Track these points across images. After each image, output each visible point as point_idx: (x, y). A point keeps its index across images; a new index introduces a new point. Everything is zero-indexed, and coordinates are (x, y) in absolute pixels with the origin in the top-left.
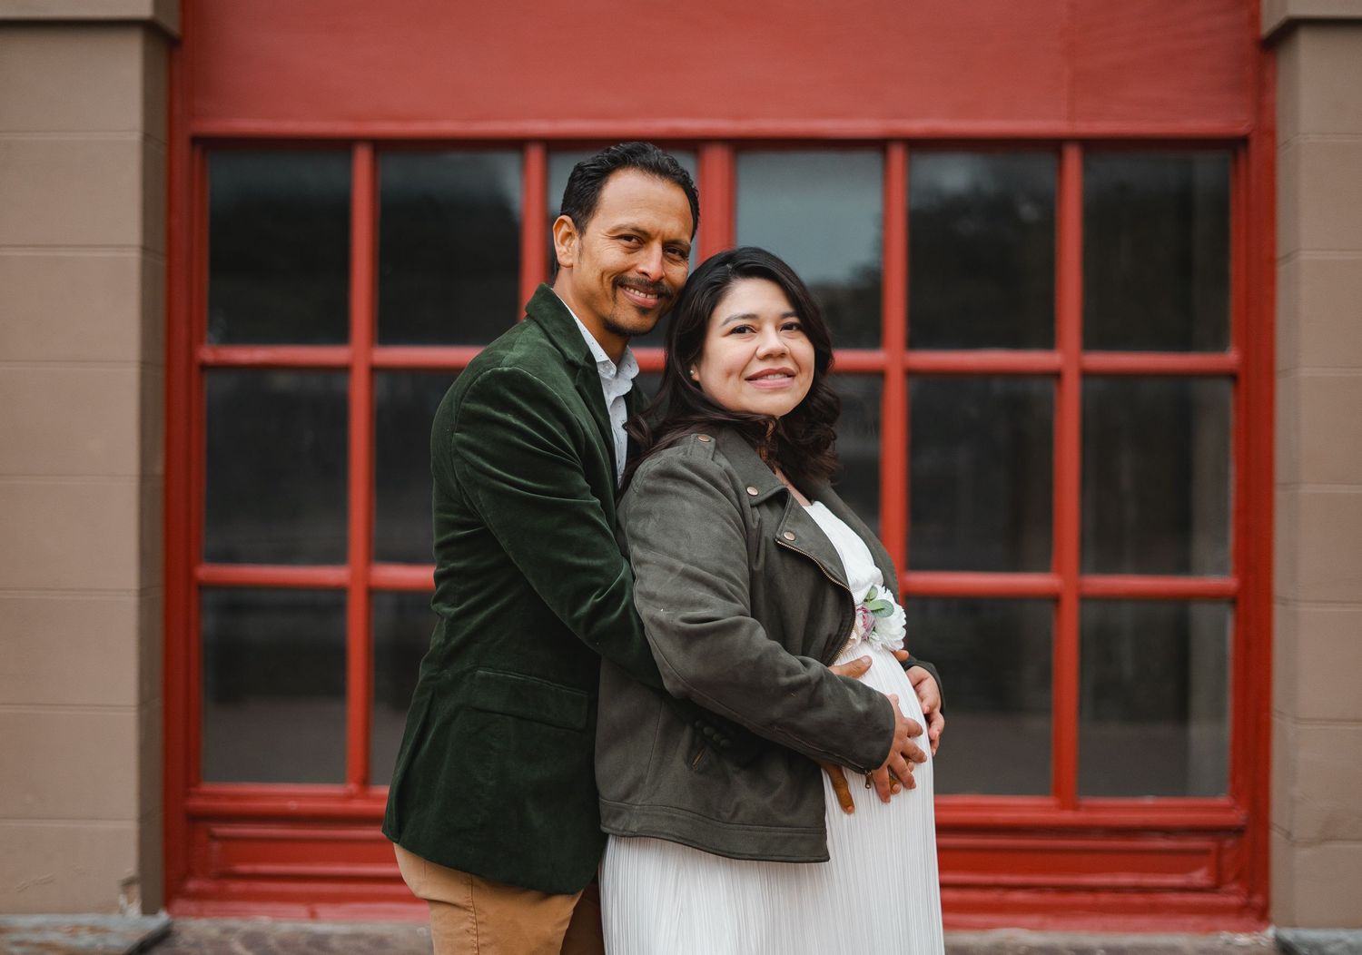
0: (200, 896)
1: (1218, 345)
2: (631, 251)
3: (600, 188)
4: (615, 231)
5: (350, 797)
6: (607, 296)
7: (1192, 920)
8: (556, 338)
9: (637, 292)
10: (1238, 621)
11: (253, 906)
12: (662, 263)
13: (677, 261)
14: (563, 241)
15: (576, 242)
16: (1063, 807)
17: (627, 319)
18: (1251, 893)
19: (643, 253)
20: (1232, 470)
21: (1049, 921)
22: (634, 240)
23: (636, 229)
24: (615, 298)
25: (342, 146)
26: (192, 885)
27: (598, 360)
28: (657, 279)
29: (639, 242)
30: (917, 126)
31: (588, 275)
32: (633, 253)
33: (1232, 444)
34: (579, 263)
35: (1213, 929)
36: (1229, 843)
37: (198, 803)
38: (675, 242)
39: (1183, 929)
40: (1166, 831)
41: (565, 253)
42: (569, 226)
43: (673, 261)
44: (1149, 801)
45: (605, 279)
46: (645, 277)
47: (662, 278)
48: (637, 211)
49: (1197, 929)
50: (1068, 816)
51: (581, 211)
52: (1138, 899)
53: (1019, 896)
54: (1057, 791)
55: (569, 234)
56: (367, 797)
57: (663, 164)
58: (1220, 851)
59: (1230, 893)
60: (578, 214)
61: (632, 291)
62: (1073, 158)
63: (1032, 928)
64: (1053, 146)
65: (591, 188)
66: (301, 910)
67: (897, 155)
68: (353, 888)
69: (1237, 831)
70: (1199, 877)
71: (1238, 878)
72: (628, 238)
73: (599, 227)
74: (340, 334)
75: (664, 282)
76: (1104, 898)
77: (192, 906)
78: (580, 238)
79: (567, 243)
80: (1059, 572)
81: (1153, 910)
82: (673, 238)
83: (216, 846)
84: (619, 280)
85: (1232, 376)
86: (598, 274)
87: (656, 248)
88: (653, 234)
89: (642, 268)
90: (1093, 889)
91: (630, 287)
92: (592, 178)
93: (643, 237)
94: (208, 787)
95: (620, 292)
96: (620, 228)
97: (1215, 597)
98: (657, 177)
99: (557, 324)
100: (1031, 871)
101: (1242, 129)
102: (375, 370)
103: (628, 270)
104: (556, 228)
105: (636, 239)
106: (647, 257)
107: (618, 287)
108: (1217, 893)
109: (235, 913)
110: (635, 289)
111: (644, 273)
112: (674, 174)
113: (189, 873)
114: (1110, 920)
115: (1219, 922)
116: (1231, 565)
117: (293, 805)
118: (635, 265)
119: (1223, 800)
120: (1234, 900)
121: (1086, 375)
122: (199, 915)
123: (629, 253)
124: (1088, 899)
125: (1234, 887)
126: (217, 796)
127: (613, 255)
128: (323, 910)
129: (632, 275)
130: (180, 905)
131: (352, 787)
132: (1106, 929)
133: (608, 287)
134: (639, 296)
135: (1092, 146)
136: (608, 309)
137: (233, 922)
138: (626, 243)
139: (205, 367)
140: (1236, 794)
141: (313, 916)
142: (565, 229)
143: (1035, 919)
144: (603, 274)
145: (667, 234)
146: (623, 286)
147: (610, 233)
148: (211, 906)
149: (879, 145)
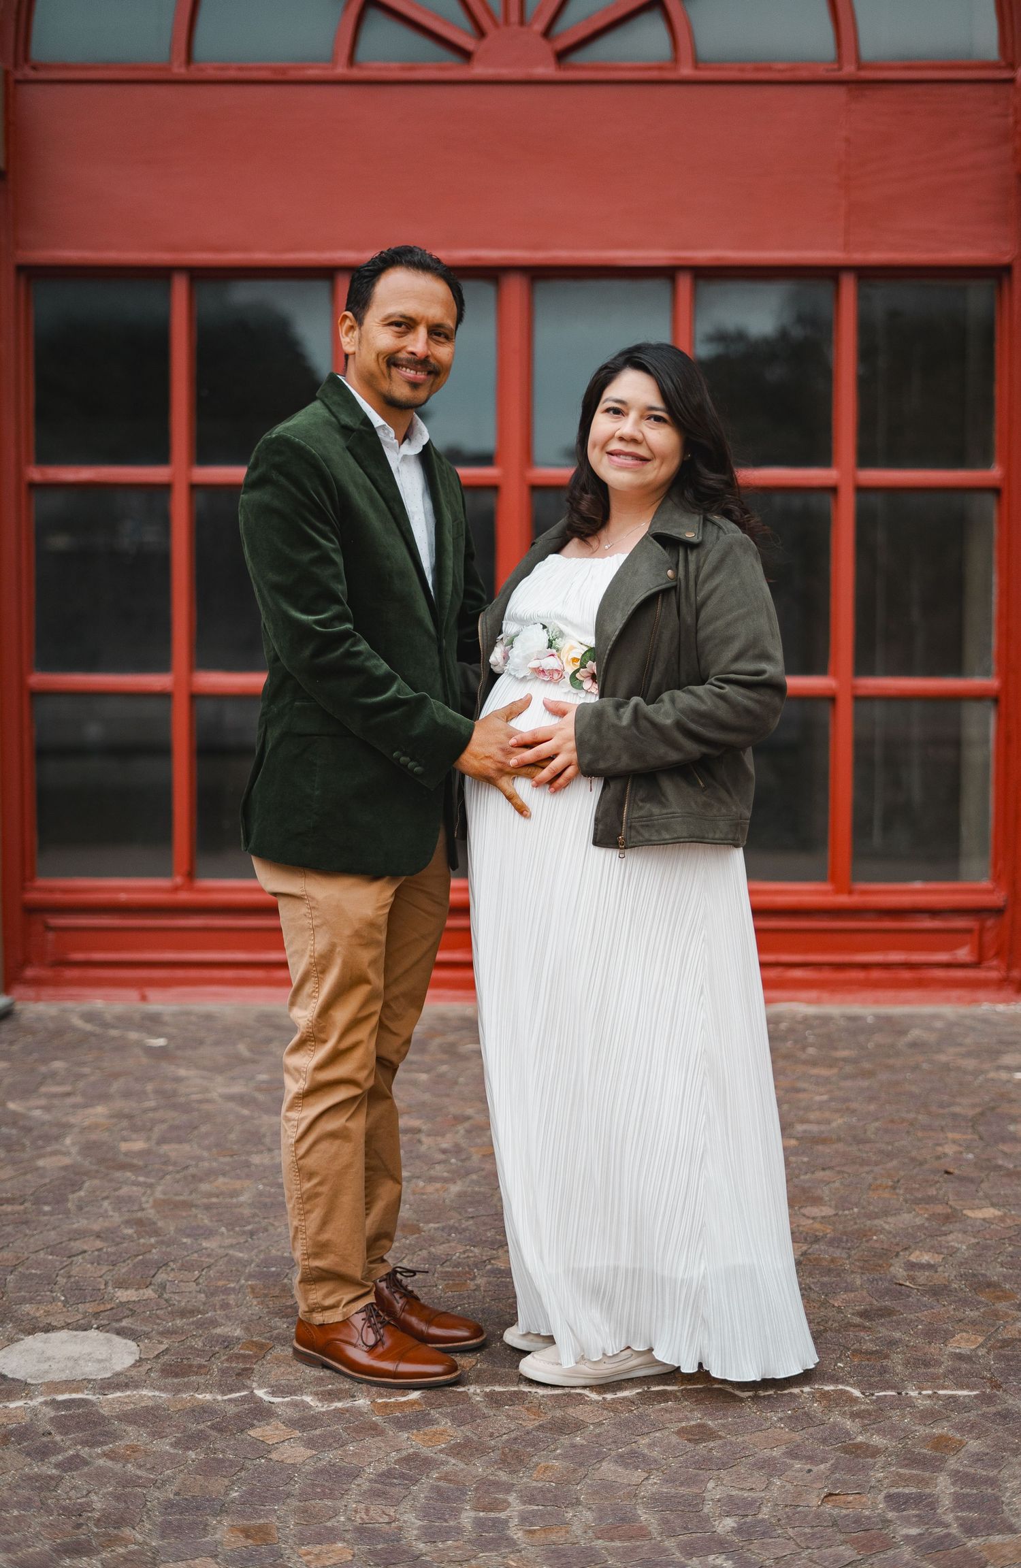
0: (37, 983)
1: (986, 463)
2: (401, 335)
3: (373, 285)
4: (386, 319)
5: (176, 889)
6: (384, 374)
7: (955, 993)
8: (334, 409)
9: (408, 370)
10: (999, 718)
11: (87, 991)
12: (427, 343)
13: (443, 343)
14: (347, 334)
15: (356, 333)
16: (838, 891)
17: (402, 393)
18: (1009, 967)
19: (411, 337)
20: (995, 579)
21: (825, 995)
22: (403, 326)
23: (403, 316)
24: (390, 375)
25: (161, 274)
26: (30, 973)
27: (376, 425)
28: (423, 357)
29: (407, 328)
30: (703, 256)
31: (367, 359)
32: (402, 337)
33: (995, 555)
34: (359, 349)
35: (975, 1001)
36: (990, 923)
37: (34, 896)
38: (439, 326)
39: (948, 1000)
40: (933, 912)
41: (349, 343)
42: (350, 320)
43: (438, 342)
44: (918, 885)
45: (380, 360)
46: (413, 356)
47: (427, 357)
48: (403, 301)
49: (959, 1000)
50: (843, 900)
51: (359, 306)
52: (906, 975)
53: (798, 974)
54: (833, 879)
55: (352, 328)
56: (191, 889)
57: (425, 261)
58: (982, 930)
59: (990, 968)
60: (356, 309)
61: (404, 369)
62: (848, 286)
63: (809, 1002)
64: (830, 274)
65: (365, 285)
66: (133, 994)
67: (684, 282)
68: (180, 973)
69: (998, 911)
70: (963, 954)
71: (997, 954)
72: (398, 324)
73: (373, 317)
74: (161, 455)
75: (432, 360)
76: (875, 974)
77: (31, 992)
78: (360, 329)
79: (350, 335)
80: (835, 675)
81: (920, 984)
82: (436, 322)
83: (51, 936)
84: (391, 360)
85: (996, 491)
86: (374, 356)
87: (422, 332)
88: (418, 319)
89: (410, 349)
90: (865, 966)
91: (403, 366)
92: (367, 277)
93: (410, 323)
94: (41, 882)
95: (394, 371)
96: (390, 316)
97: (979, 697)
98: (420, 272)
99: (336, 398)
100: (807, 951)
101: (1006, 259)
102: (194, 487)
103: (399, 351)
104: (341, 323)
105: (405, 324)
106: (414, 340)
107: (392, 367)
108: (979, 968)
109: (72, 997)
110: (407, 368)
111: (413, 353)
112: (436, 269)
113: (26, 962)
114: (881, 994)
115: (981, 994)
116: (994, 668)
117: (123, 897)
118: (405, 347)
119: (986, 883)
120: (994, 975)
121: (861, 490)
122: (37, 999)
123: (399, 337)
124: (860, 975)
125: (995, 963)
126: (51, 890)
127: (385, 339)
128: (152, 993)
129: (403, 355)
130: (19, 991)
131: (179, 880)
132: (877, 1002)
133: (384, 367)
134: (410, 373)
135: (865, 273)
136: (385, 386)
137: (69, 1005)
138: (396, 329)
139: (33, 486)
140: (997, 878)
141: (144, 998)
142: (348, 323)
143: (813, 994)
144: (378, 356)
145: (430, 319)
146: (397, 365)
147: (383, 321)
148: (50, 991)
149: (668, 273)
